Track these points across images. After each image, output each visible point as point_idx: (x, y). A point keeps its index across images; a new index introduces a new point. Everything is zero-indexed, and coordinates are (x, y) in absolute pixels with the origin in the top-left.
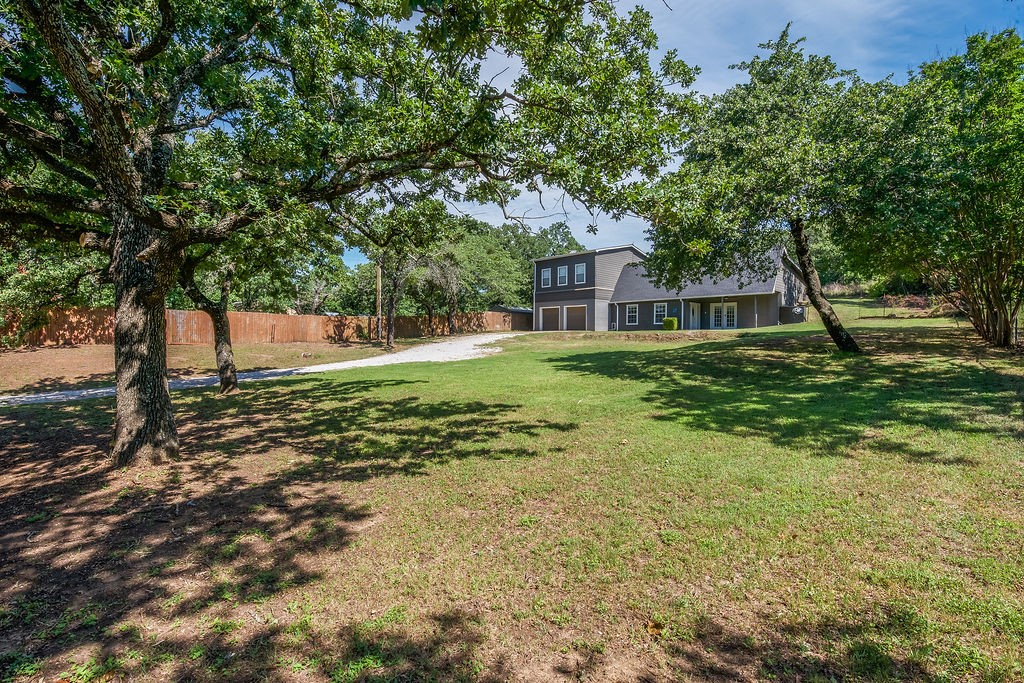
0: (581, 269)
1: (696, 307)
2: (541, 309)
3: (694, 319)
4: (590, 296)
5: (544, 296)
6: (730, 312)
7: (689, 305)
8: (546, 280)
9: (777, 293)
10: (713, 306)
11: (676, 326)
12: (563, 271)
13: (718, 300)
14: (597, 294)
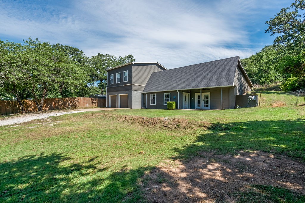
0: (126, 73)
1: (187, 95)
2: (110, 96)
3: (185, 103)
4: (129, 89)
5: (112, 89)
6: (206, 98)
7: (182, 95)
8: (111, 80)
9: (235, 86)
10: (197, 95)
11: (174, 106)
12: (118, 75)
13: (198, 91)
14: (133, 87)
